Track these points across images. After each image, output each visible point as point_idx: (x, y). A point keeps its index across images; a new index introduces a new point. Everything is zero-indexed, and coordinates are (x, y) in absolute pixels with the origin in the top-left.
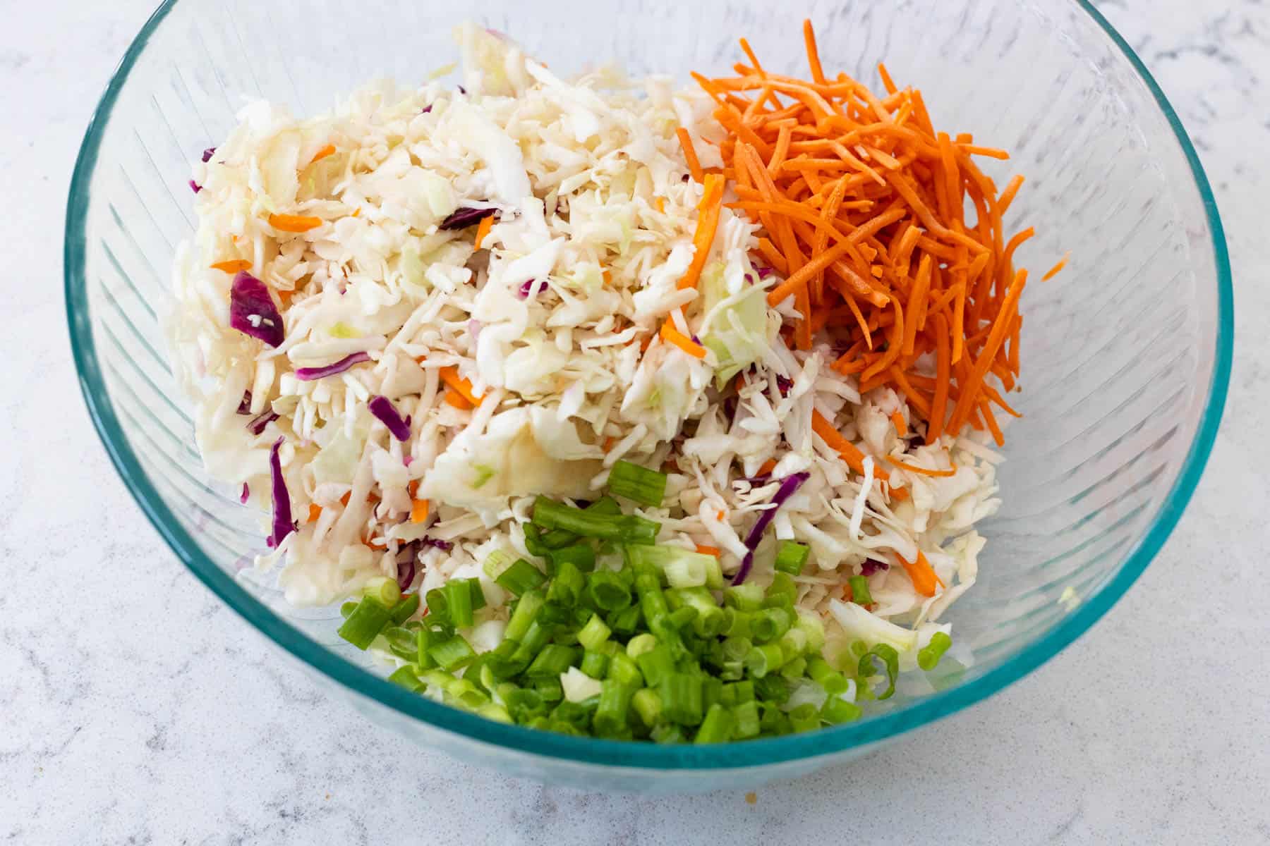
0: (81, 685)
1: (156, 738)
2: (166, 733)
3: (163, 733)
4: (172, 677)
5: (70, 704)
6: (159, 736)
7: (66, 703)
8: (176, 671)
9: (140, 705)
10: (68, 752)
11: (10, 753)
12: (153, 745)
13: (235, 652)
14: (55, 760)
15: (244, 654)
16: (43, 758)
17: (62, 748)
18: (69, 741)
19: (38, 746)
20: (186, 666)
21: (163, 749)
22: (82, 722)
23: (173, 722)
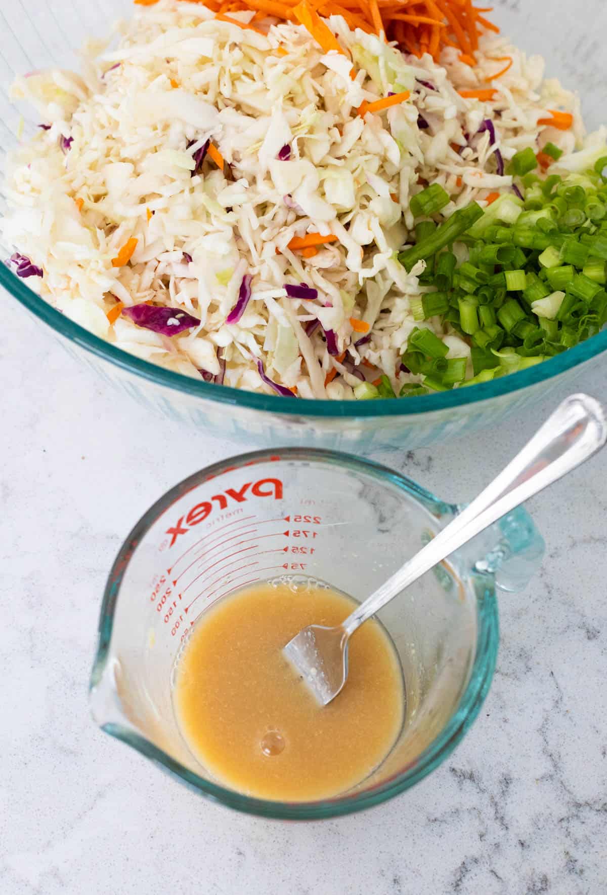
0: (521, 655)
1: (588, 632)
2: (589, 624)
3: (587, 626)
4: (550, 599)
5: (530, 669)
6: (588, 629)
7: (528, 671)
8: (547, 594)
9: (558, 628)
10: (565, 688)
11: (543, 724)
12: (592, 636)
13: (556, 553)
14: (565, 699)
15: (561, 548)
16: (560, 706)
17: (559, 690)
18: (557, 684)
19: (549, 705)
20: (547, 586)
21: (598, 632)
22: (548, 669)
23: (583, 616)
